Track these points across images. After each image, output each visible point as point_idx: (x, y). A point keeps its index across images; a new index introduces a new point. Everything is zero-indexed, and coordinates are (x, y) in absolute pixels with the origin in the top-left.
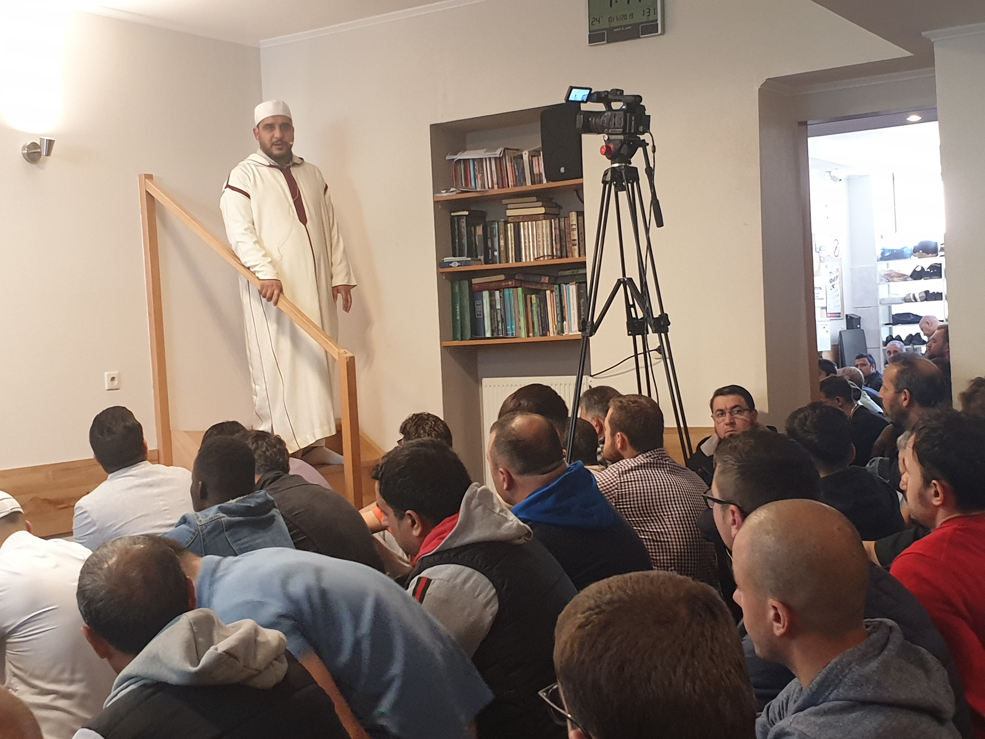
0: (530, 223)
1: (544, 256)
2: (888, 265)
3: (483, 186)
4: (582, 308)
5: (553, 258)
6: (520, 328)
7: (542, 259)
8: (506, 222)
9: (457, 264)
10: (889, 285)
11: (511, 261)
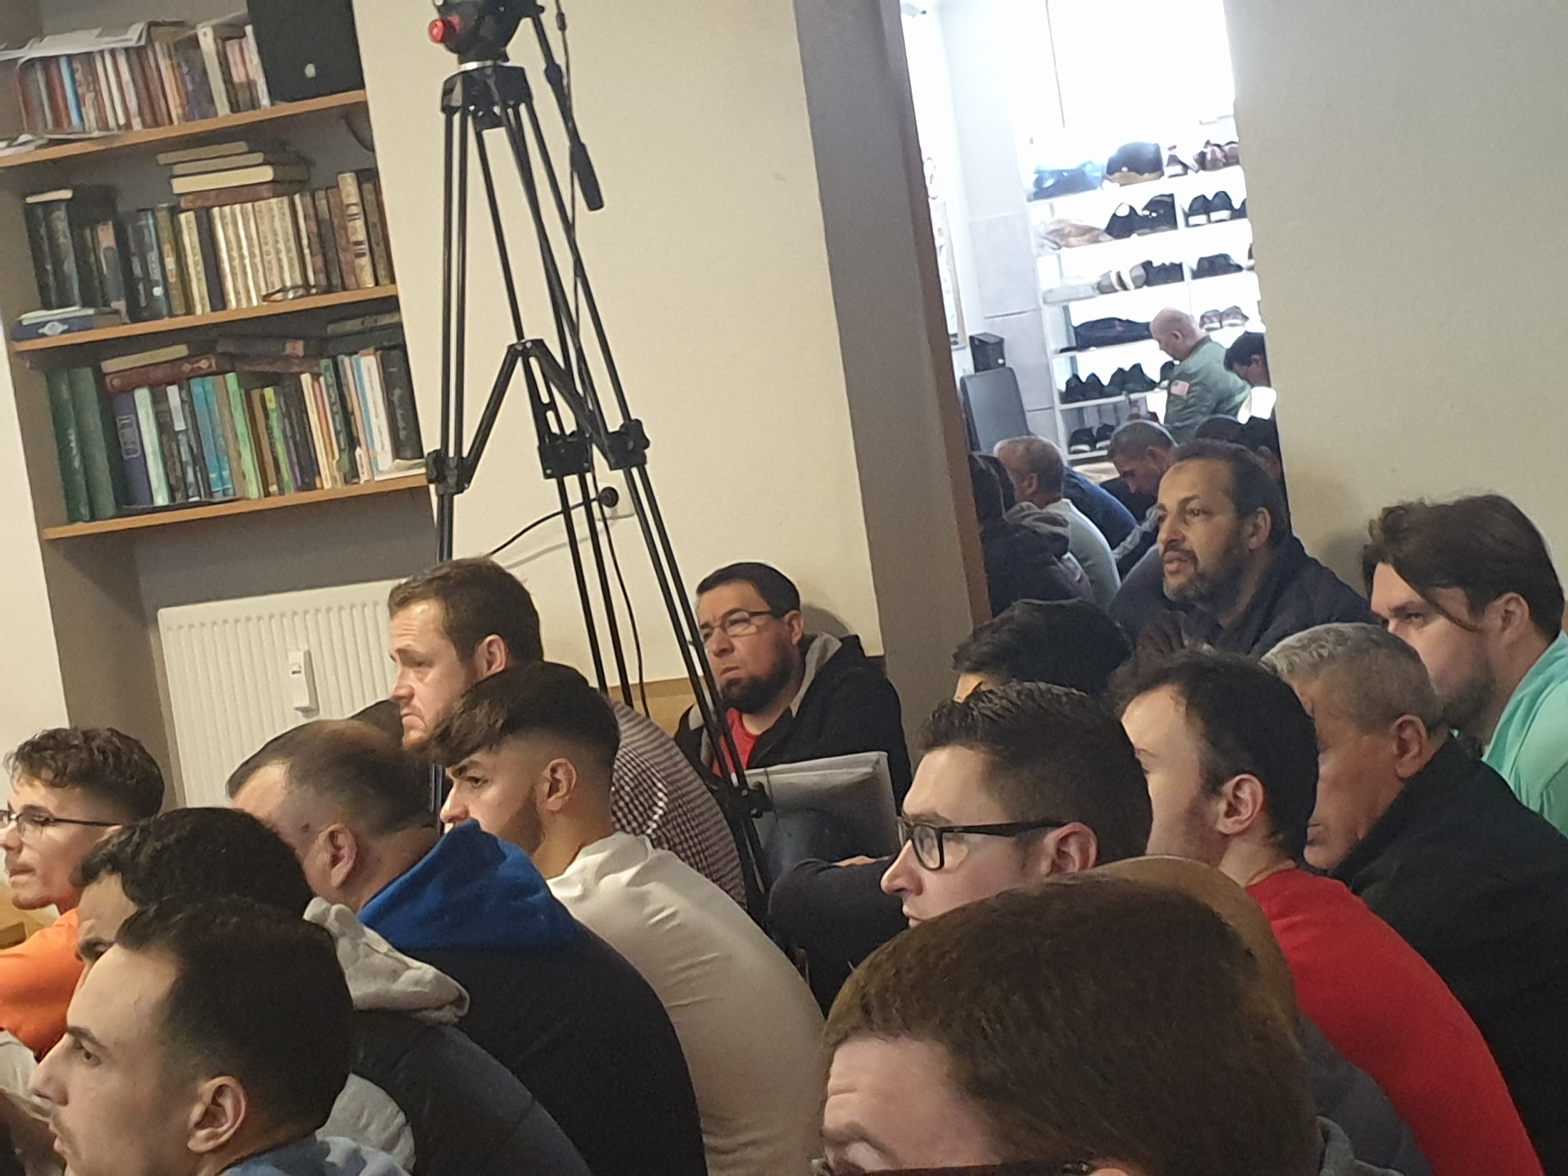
0: (237, 207)
1: (283, 290)
2: (1052, 207)
3: (103, 124)
4: (399, 412)
5: (308, 294)
6: (244, 476)
7: (279, 296)
8: (175, 211)
9: (61, 328)
10: (1059, 257)
11: (199, 310)
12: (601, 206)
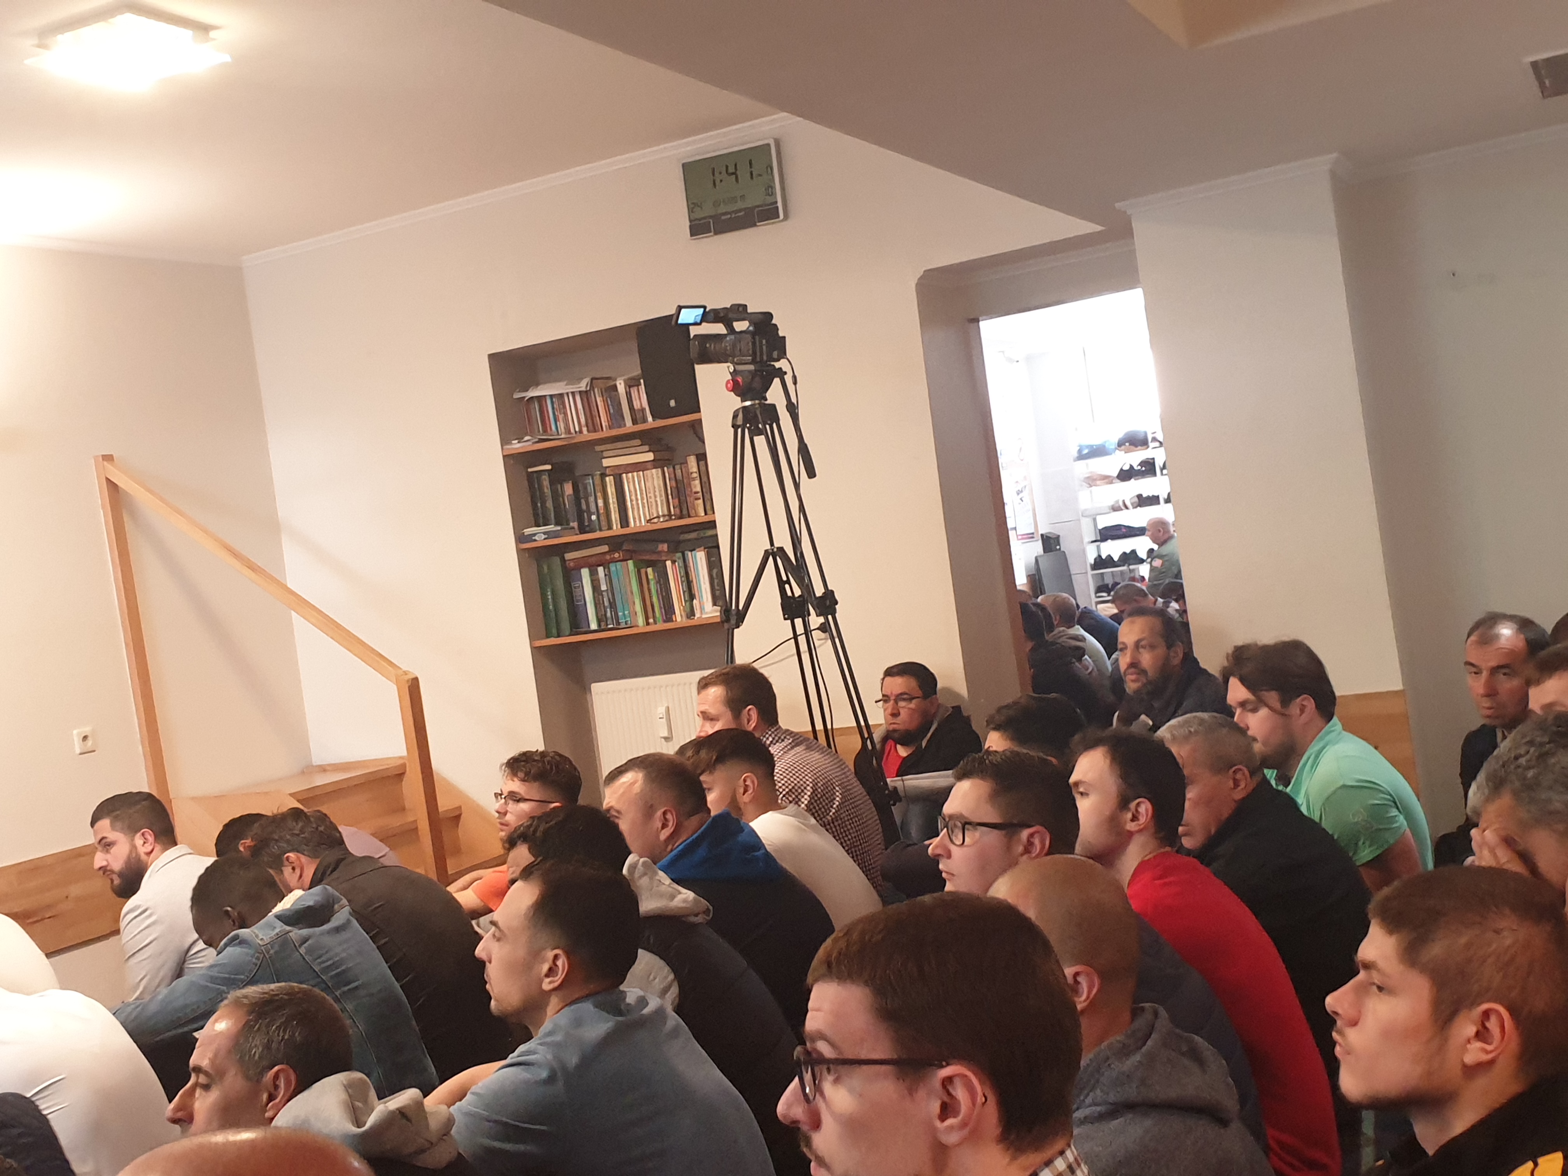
0: (635, 474)
1: (658, 517)
2: (1087, 465)
3: (568, 431)
4: (716, 581)
5: (671, 519)
6: (636, 613)
7: (656, 520)
8: (603, 476)
9: (543, 536)
10: (1091, 492)
11: (615, 527)
12: (815, 476)
